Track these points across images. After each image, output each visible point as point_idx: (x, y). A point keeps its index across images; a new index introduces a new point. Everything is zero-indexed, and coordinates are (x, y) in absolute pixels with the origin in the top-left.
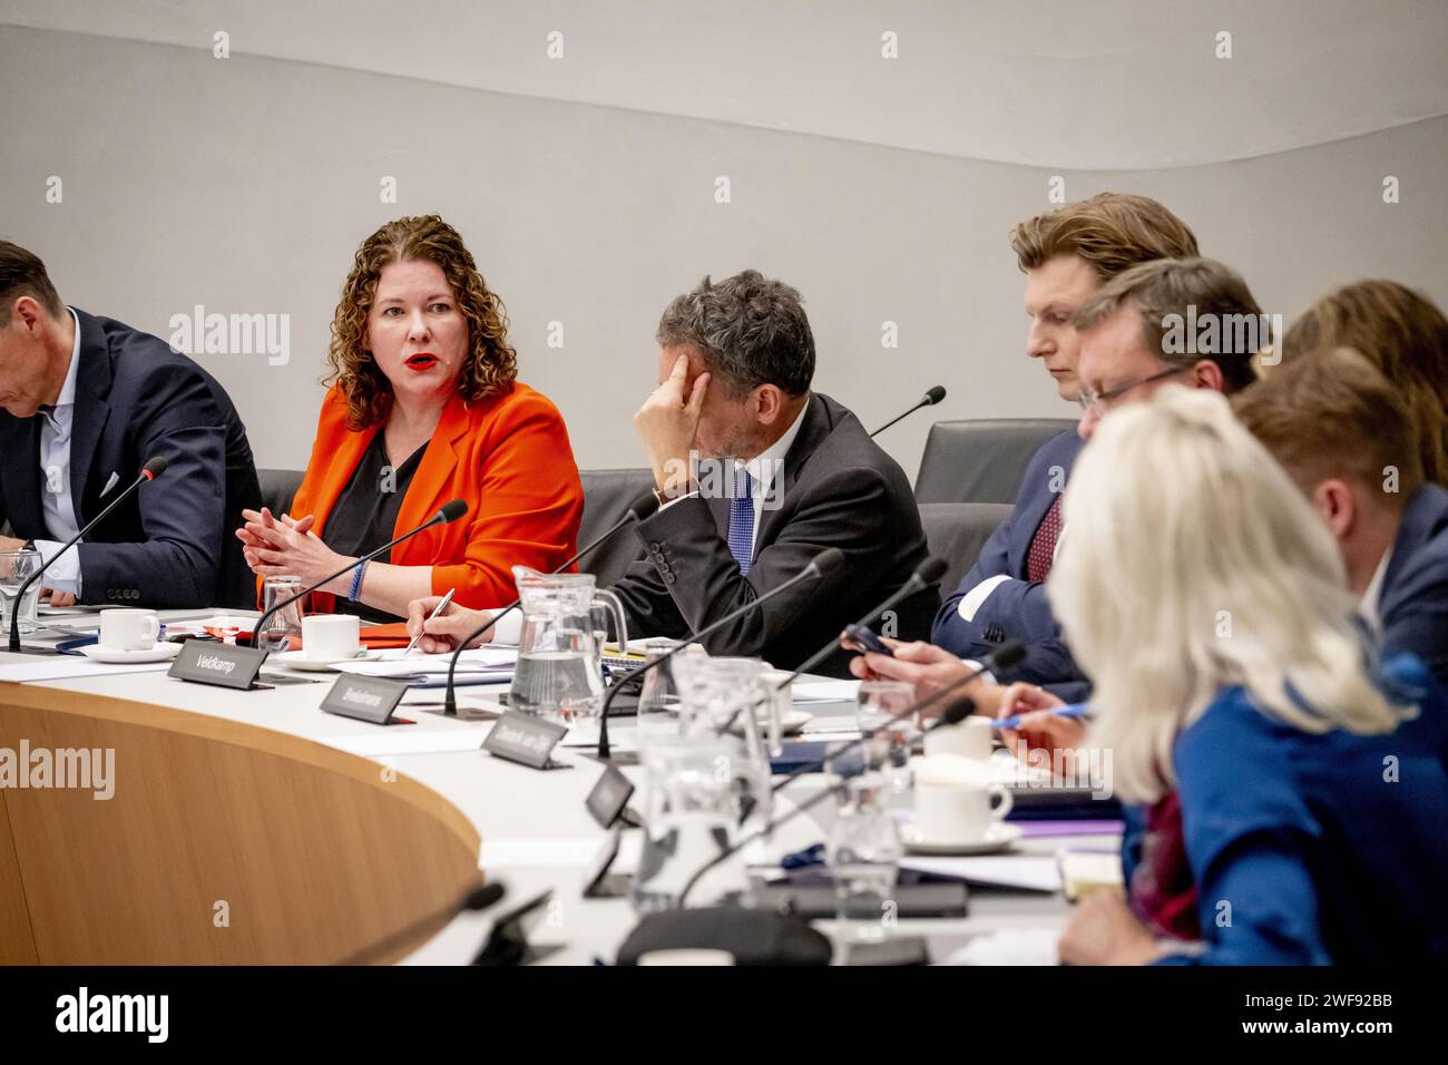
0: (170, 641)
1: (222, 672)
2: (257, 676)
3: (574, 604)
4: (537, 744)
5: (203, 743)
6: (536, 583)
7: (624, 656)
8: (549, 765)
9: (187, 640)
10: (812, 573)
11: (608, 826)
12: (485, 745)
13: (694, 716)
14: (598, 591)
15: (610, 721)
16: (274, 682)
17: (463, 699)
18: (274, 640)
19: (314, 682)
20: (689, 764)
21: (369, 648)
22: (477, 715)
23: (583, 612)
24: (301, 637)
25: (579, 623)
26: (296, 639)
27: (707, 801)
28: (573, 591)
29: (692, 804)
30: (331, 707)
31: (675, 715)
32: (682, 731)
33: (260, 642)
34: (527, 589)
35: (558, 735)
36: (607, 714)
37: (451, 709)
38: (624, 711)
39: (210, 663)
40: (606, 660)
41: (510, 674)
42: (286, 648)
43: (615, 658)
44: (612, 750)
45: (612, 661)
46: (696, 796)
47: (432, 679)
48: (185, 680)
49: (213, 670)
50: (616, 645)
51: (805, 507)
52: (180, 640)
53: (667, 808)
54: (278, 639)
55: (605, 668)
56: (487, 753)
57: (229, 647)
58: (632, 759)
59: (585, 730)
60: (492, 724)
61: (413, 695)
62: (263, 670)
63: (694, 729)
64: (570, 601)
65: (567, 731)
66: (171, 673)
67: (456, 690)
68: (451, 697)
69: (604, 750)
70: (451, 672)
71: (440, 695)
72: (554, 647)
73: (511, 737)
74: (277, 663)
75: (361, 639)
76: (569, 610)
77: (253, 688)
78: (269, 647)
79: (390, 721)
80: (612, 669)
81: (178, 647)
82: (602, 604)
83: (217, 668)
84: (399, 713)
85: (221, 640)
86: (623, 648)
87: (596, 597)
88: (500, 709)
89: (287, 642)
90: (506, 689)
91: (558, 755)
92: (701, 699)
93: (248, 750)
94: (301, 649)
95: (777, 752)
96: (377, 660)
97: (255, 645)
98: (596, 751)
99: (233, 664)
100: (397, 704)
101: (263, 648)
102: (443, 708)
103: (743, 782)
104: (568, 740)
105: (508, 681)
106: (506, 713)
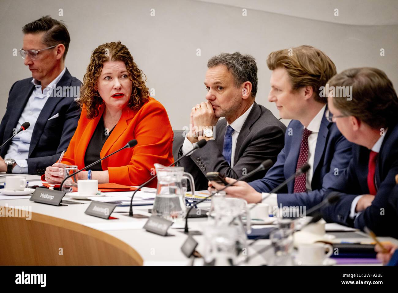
0: (30, 188)
1: (49, 199)
2: (61, 201)
3: (176, 178)
4: (163, 227)
5: (43, 224)
6: (163, 170)
7: (193, 197)
8: (166, 235)
9: (37, 188)
10: (261, 168)
11: (189, 257)
12: (144, 227)
13: (220, 219)
14: (185, 173)
15: (189, 220)
16: (67, 203)
17: (136, 210)
18: (67, 188)
19: (82, 203)
20: (220, 235)
21: (101, 192)
22: (140, 217)
23: (179, 181)
24: (77, 187)
25: (177, 184)
26: (75, 188)
27: (225, 248)
28: (176, 173)
29: (219, 250)
30: (89, 213)
31: (213, 217)
32: (216, 223)
33: (62, 189)
34: (159, 172)
35: (170, 224)
36: (188, 217)
37: (131, 214)
38: (193, 216)
39: (45, 196)
40: (188, 198)
41: (153, 202)
42: (72, 191)
43: (191, 197)
44: (189, 230)
45: (190, 198)
46: (221, 247)
47: (124, 203)
48: (36, 202)
49: (46, 199)
50: (190, 193)
51: (253, 140)
52: (34, 187)
53: (211, 251)
54: (69, 188)
55: (186, 201)
56: (144, 230)
57: (51, 191)
58: (198, 233)
59: (180, 223)
60: (146, 220)
61: (118, 209)
62: (64, 199)
63: (220, 223)
64: (175, 177)
65: (173, 223)
66: (31, 199)
67: (134, 208)
68: (131, 210)
69: (186, 230)
70: (132, 201)
71: (127, 209)
72: (168, 193)
73: (153, 224)
74: (69, 197)
75: (99, 188)
76: (174, 180)
77: (60, 205)
78: (66, 191)
79: (110, 218)
80: (189, 201)
81: (33, 190)
82: (186, 178)
83: (47, 198)
84: (113, 215)
85: (48, 188)
86: (193, 194)
87: (184, 175)
88: (149, 215)
89: (72, 189)
90: (151, 207)
91: (170, 231)
92: (223, 212)
93: (59, 228)
94: (77, 192)
95: (249, 232)
96: (104, 196)
97: (61, 190)
98: (183, 230)
99: (53, 197)
100: (112, 212)
101: (63, 191)
102: (128, 214)
103: (238, 243)
104: (174, 226)
105: (152, 205)
106: (152, 216)
